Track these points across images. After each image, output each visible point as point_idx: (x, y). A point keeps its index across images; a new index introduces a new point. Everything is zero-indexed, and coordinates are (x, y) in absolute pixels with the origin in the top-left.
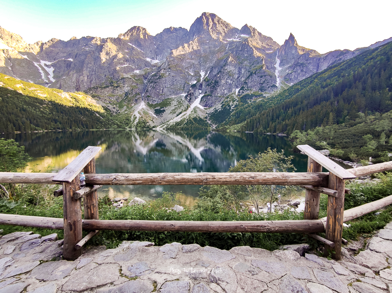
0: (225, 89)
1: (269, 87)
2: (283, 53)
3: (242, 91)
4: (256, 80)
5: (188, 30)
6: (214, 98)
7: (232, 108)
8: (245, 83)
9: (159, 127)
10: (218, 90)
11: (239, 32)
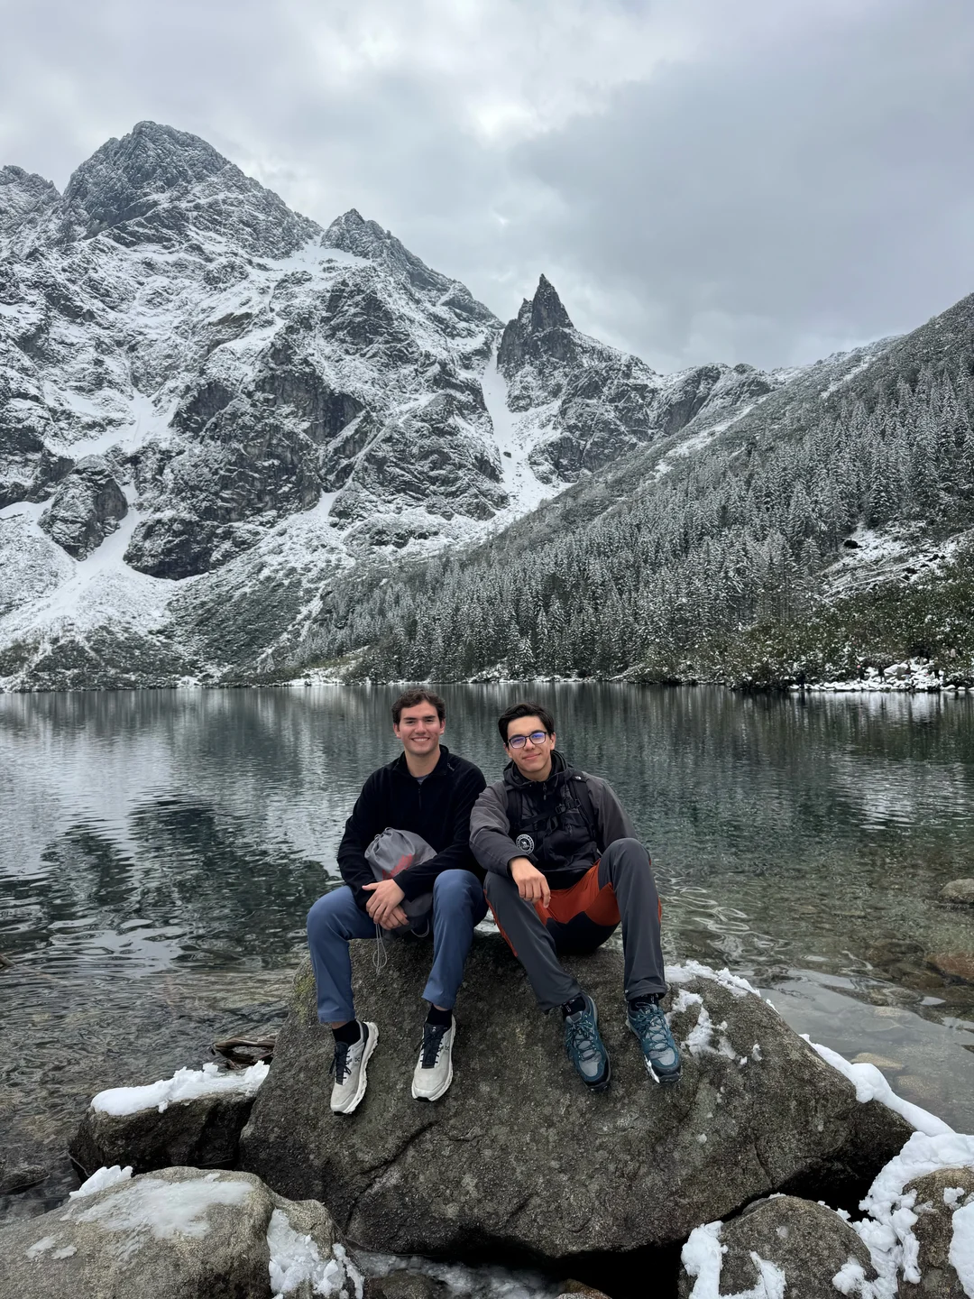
11: (318, 239)
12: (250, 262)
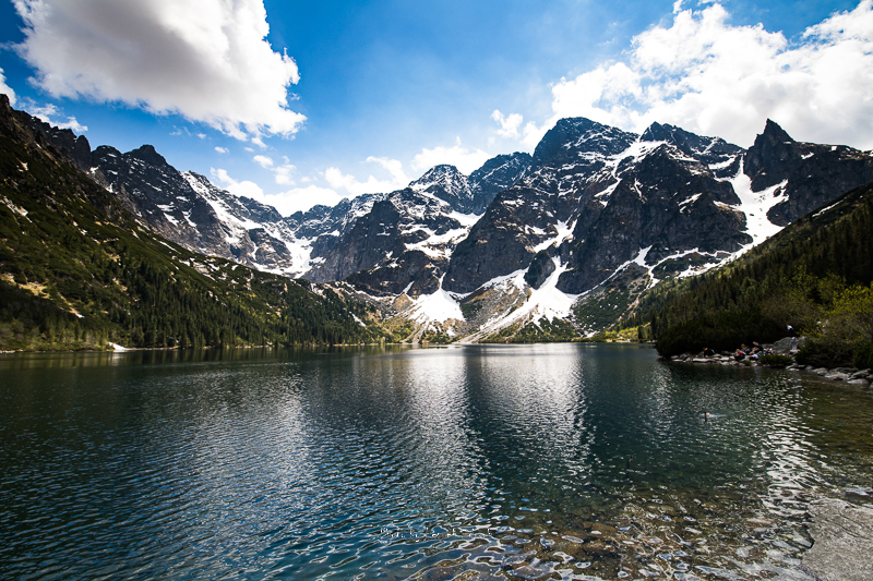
0: (613, 254)
1: (726, 240)
2: (756, 162)
3: (653, 254)
4: (689, 226)
5: (532, 154)
6: (587, 275)
7: (631, 294)
8: (663, 236)
9: (467, 338)
10: (597, 257)
11: (638, 140)
12: (606, 159)
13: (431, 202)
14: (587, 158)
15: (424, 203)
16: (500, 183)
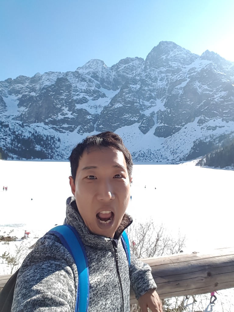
5: (145, 59)
12: (182, 67)
13: (90, 81)
14: (173, 65)
15: (86, 81)
16: (127, 73)
